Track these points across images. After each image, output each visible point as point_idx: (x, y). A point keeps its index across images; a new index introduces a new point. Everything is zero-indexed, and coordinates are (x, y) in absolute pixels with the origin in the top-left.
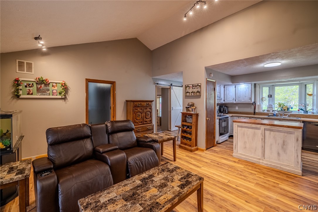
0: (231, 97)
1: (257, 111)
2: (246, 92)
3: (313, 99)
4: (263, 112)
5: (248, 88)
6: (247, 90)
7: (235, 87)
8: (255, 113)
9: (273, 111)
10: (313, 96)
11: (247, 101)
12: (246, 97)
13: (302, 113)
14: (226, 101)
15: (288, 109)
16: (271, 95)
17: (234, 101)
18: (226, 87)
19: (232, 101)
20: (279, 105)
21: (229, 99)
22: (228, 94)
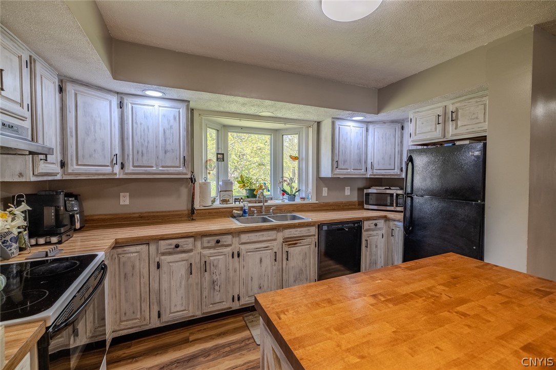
0: (103, 149)
1: (197, 206)
2: (167, 132)
3: (299, 168)
4: (213, 206)
6: (171, 127)
7: (121, 105)
8: (193, 210)
9: (235, 202)
10: (299, 162)
11: (172, 170)
12: (168, 154)
13: (287, 200)
14: (73, 167)
16: (223, 154)
17: (117, 169)
18: (70, 88)
19: (109, 170)
20: (243, 182)
21: (91, 156)
22: (87, 134)
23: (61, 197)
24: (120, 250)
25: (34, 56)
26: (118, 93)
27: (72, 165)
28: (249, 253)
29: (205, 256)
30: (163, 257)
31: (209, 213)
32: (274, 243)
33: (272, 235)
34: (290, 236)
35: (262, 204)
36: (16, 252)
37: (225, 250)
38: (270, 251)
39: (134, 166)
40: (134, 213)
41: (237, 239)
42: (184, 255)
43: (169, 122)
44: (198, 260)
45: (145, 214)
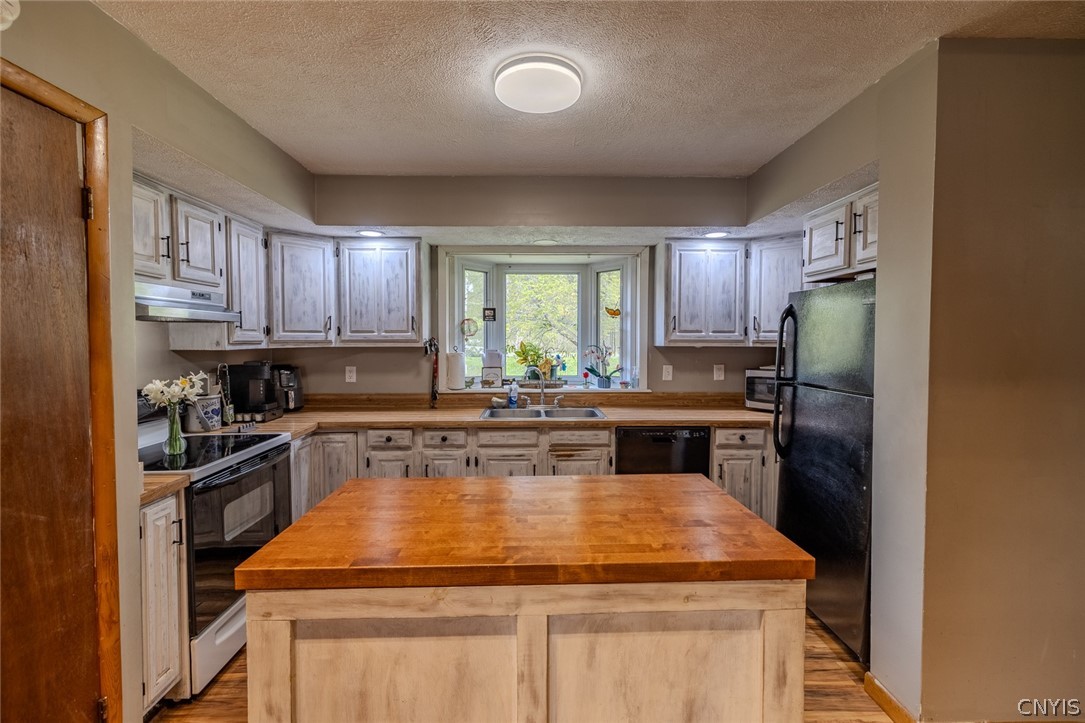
0: (315, 311)
1: (443, 387)
2: (391, 284)
3: (622, 330)
4: (468, 390)
5: (401, 264)
6: (396, 276)
7: (337, 253)
8: (434, 395)
9: (503, 384)
10: (622, 319)
11: (397, 336)
12: (392, 314)
13: (594, 386)
14: (279, 334)
15: (553, 370)
16: (494, 310)
17: (332, 336)
18: (276, 241)
19: (321, 336)
20: (523, 354)
21: (299, 320)
22: (295, 294)
23: (267, 369)
24: (324, 437)
26: (333, 237)
27: (278, 332)
28: (492, 462)
29: (426, 458)
30: (373, 453)
31: (460, 400)
32: (534, 451)
33: (530, 437)
34: (560, 442)
35: (539, 391)
36: (218, 425)
37: (455, 453)
38: (526, 462)
39: (352, 332)
40: (362, 395)
41: (475, 438)
42: (399, 453)
43: (393, 269)
44: (418, 462)
45: (375, 397)
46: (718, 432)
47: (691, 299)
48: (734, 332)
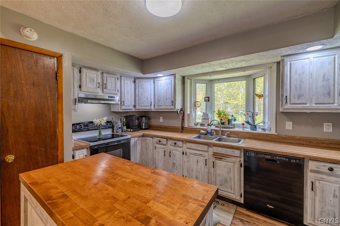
0: (147, 100)
1: (186, 125)
2: (167, 90)
3: (264, 104)
4: (196, 127)
5: (170, 84)
6: (169, 88)
7: (154, 83)
8: (183, 128)
11: (169, 107)
12: (167, 100)
13: (248, 130)
14: (137, 107)
15: (229, 121)
16: (209, 97)
17: (152, 107)
18: (137, 81)
19: (149, 108)
20: (219, 114)
21: (143, 103)
22: (142, 95)
24: (145, 138)
25: (121, 75)
26: (153, 78)
27: (137, 106)
28: (191, 155)
29: (170, 149)
30: (157, 145)
31: (191, 130)
32: (207, 154)
33: (205, 148)
34: (217, 152)
35: (219, 129)
37: (179, 149)
38: (203, 158)
39: (157, 106)
40: (164, 126)
41: (185, 145)
42: (163, 146)
43: (168, 85)
44: (168, 150)
45: (167, 127)
46: (310, 162)
47: (298, 86)
48: (334, 103)
